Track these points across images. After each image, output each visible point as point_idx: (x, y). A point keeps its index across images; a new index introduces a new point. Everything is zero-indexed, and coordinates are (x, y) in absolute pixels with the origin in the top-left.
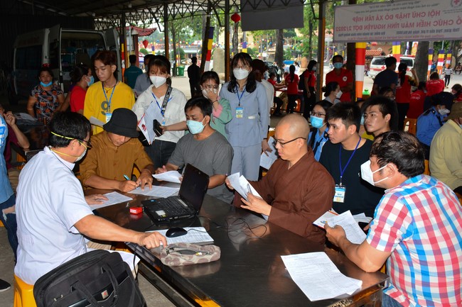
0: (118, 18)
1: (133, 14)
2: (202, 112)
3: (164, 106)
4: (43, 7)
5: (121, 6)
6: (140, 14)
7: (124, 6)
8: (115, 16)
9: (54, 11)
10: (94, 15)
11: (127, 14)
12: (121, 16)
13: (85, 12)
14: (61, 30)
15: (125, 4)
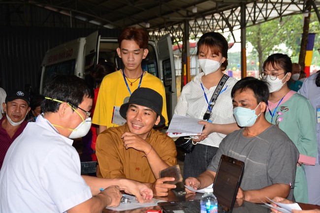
0: (179, 29)
1: (200, 22)
2: (256, 97)
3: (213, 100)
4: (84, 19)
5: (184, 12)
6: (208, 21)
7: (188, 11)
8: (176, 27)
9: (98, 24)
10: (148, 26)
11: (192, 23)
12: (182, 26)
13: (138, 23)
14: (100, 40)
15: (188, 9)
